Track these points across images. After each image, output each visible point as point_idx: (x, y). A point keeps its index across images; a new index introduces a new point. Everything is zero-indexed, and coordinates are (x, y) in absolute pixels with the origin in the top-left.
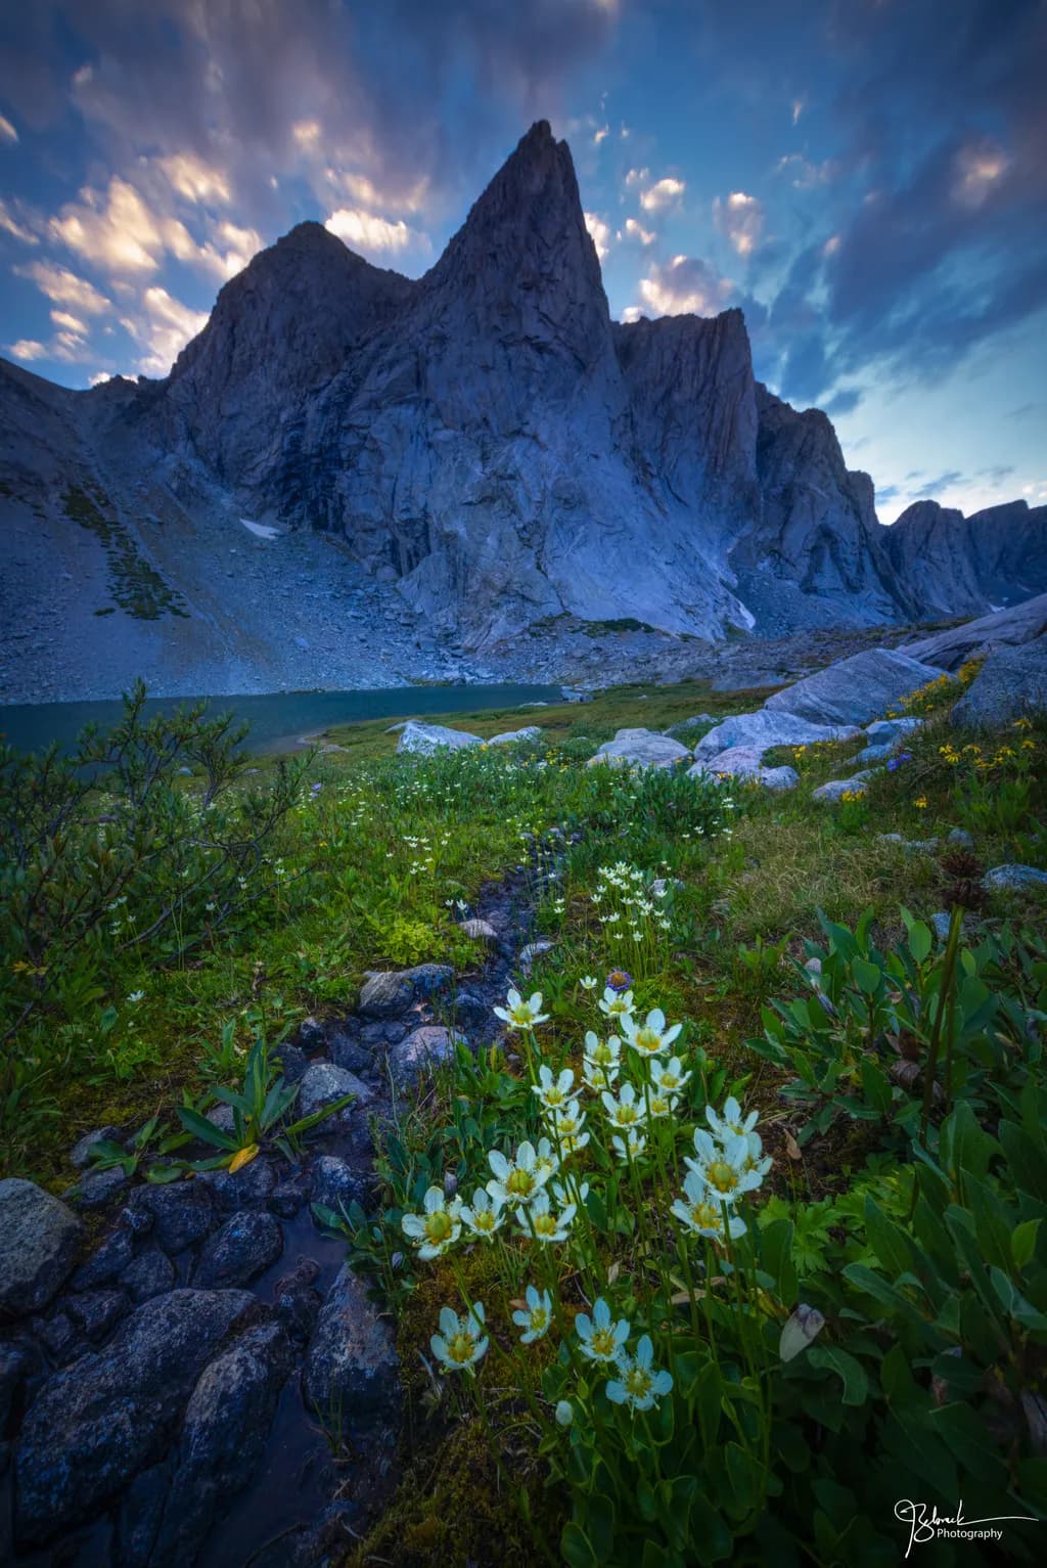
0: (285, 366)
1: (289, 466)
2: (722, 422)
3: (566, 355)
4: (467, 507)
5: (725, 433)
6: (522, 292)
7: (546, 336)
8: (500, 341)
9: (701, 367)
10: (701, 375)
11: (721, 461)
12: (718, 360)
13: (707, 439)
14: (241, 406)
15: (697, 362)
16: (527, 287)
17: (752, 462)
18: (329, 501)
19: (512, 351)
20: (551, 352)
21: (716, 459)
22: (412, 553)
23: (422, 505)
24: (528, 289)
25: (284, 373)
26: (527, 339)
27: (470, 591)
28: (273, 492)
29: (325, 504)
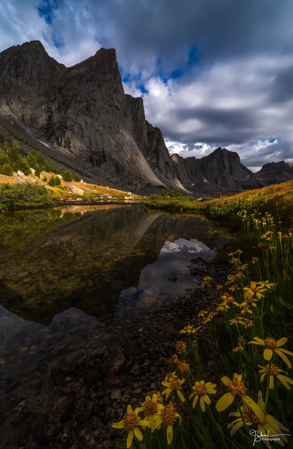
0: (39, 89)
1: (48, 124)
2: (139, 127)
3: (122, 111)
4: (115, 152)
5: (140, 130)
6: (113, 93)
7: (118, 106)
8: (109, 105)
9: (134, 111)
10: (134, 113)
11: (139, 138)
12: (138, 110)
13: (136, 131)
14: (28, 99)
15: (132, 109)
16: (115, 92)
17: (147, 140)
18: (63, 138)
19: (112, 108)
20: (119, 110)
21: (138, 137)
22: (98, 160)
23: (102, 148)
24: (115, 93)
25: (40, 92)
26: (115, 106)
27: (124, 175)
28: (43, 131)
29: (62, 139)
